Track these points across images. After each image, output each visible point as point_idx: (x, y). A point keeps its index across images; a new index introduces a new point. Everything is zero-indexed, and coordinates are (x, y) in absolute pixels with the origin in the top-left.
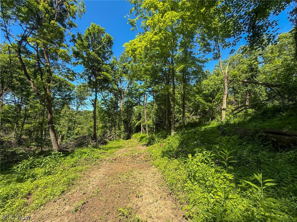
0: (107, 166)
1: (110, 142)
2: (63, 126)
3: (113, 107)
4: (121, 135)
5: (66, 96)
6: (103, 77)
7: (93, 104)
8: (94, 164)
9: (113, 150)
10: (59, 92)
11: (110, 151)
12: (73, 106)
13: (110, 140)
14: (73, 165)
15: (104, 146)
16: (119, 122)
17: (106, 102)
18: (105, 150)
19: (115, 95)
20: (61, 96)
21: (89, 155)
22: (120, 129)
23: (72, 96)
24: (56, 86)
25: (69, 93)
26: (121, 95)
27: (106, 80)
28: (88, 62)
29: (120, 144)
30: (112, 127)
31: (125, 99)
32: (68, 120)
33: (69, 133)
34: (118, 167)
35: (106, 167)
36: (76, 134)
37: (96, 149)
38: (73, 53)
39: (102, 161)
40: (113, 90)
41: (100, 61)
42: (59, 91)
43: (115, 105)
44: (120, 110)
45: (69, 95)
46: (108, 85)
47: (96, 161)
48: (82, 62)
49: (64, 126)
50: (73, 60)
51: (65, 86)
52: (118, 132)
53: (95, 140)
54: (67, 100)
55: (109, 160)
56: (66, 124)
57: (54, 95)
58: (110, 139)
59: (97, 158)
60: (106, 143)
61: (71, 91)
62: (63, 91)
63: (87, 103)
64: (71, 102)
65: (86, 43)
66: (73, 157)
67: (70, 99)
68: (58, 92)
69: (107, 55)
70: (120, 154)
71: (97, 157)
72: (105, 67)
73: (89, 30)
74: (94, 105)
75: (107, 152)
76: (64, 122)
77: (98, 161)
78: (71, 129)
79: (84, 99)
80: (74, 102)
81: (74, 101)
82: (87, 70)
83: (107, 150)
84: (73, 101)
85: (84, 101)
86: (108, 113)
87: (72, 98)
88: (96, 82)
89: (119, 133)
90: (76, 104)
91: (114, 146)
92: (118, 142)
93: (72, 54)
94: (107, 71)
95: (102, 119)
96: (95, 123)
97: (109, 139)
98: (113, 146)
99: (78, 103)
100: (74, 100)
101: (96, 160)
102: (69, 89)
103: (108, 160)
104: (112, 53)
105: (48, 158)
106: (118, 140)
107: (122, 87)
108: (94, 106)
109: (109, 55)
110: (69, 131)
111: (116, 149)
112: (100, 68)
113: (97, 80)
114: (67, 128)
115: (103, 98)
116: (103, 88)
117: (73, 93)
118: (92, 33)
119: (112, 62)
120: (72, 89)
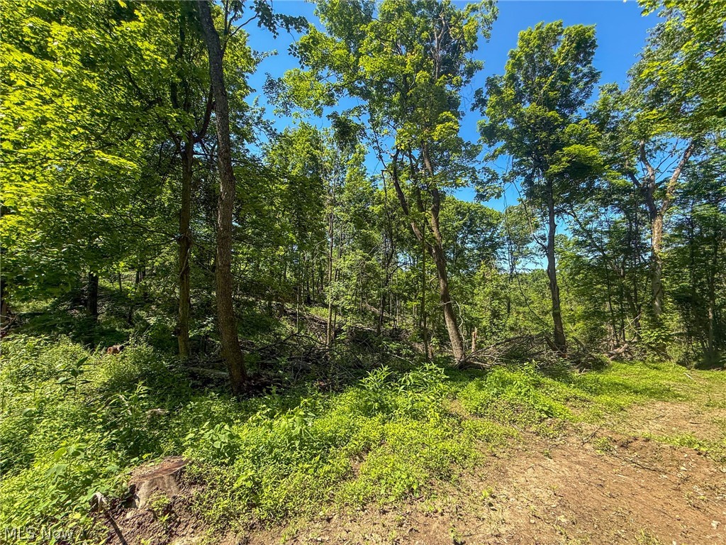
0: (582, 457)
1: (617, 364)
2: (481, 307)
3: (622, 251)
4: (665, 346)
5: (485, 240)
6: (568, 162)
7: (544, 247)
8: (533, 429)
9: (624, 399)
10: (472, 234)
11: (606, 398)
12: (502, 262)
13: (618, 358)
14: (477, 409)
15: (591, 375)
16: (653, 300)
17: (591, 238)
18: (590, 391)
19: (625, 208)
20: (476, 243)
21: (520, 393)
22: (656, 324)
23: (497, 240)
24: (465, 224)
25: (490, 233)
26: (649, 201)
27: (582, 169)
28: (520, 140)
29: (664, 382)
30: (622, 314)
31: (677, 215)
32: (490, 293)
33: (494, 324)
34: (637, 488)
35: (579, 463)
36: (512, 329)
37: (549, 381)
38: (482, 134)
39: (565, 428)
40: (615, 197)
41: (556, 120)
42: (471, 232)
43: (629, 243)
44: (653, 257)
45: (491, 239)
46: (590, 184)
47: (545, 423)
48: (506, 147)
49: (483, 307)
50: (486, 150)
51: (481, 219)
52: (649, 335)
53: (562, 350)
54: (489, 250)
55: (594, 435)
56: (486, 304)
57: (463, 243)
58: (618, 354)
59: (547, 413)
60: (599, 366)
61: (494, 228)
62: (479, 231)
63: (534, 251)
64: (497, 254)
65: (509, 93)
66: (481, 387)
67: (494, 247)
68: (470, 236)
69: (577, 90)
70: (659, 426)
71: (546, 409)
72: (573, 131)
73: (513, 56)
74: (550, 251)
75: (595, 399)
76: (482, 298)
77: (549, 426)
78: (497, 316)
79: (526, 241)
80: (504, 253)
81: (504, 250)
82: (520, 164)
83: (596, 392)
84: (500, 250)
85: (528, 245)
86: (601, 271)
87: (497, 244)
88: (549, 184)
89: (656, 340)
90: (507, 256)
91: (631, 381)
92: (654, 372)
93: (480, 138)
94: (582, 139)
95: (584, 291)
96: (556, 301)
97: (612, 355)
98: (629, 383)
99: (512, 254)
100: (502, 248)
101: (542, 420)
102: (489, 224)
103: (590, 433)
104: (593, 76)
105: (411, 378)
106: (653, 362)
107: (650, 173)
108: (547, 254)
109: (582, 90)
110: (495, 320)
111: (639, 398)
112: (558, 140)
113: (550, 178)
114: (489, 313)
115: (577, 227)
116: (576, 197)
117: (498, 231)
118: (523, 58)
119: (598, 105)
120: (495, 222)
